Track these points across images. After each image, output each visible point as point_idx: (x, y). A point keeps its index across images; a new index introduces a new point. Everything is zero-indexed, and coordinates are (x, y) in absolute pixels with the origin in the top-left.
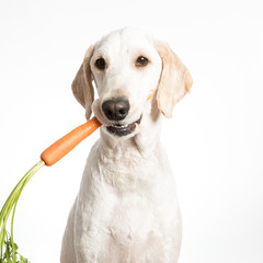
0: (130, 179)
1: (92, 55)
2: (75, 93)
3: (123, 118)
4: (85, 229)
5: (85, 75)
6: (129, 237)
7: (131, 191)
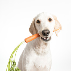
0: (42, 52)
1: (35, 20)
2: (30, 31)
3: (48, 35)
4: (27, 63)
5: (34, 26)
6: (40, 67)
7: (42, 55)
